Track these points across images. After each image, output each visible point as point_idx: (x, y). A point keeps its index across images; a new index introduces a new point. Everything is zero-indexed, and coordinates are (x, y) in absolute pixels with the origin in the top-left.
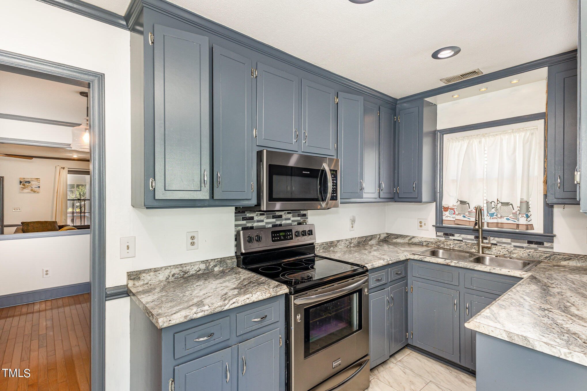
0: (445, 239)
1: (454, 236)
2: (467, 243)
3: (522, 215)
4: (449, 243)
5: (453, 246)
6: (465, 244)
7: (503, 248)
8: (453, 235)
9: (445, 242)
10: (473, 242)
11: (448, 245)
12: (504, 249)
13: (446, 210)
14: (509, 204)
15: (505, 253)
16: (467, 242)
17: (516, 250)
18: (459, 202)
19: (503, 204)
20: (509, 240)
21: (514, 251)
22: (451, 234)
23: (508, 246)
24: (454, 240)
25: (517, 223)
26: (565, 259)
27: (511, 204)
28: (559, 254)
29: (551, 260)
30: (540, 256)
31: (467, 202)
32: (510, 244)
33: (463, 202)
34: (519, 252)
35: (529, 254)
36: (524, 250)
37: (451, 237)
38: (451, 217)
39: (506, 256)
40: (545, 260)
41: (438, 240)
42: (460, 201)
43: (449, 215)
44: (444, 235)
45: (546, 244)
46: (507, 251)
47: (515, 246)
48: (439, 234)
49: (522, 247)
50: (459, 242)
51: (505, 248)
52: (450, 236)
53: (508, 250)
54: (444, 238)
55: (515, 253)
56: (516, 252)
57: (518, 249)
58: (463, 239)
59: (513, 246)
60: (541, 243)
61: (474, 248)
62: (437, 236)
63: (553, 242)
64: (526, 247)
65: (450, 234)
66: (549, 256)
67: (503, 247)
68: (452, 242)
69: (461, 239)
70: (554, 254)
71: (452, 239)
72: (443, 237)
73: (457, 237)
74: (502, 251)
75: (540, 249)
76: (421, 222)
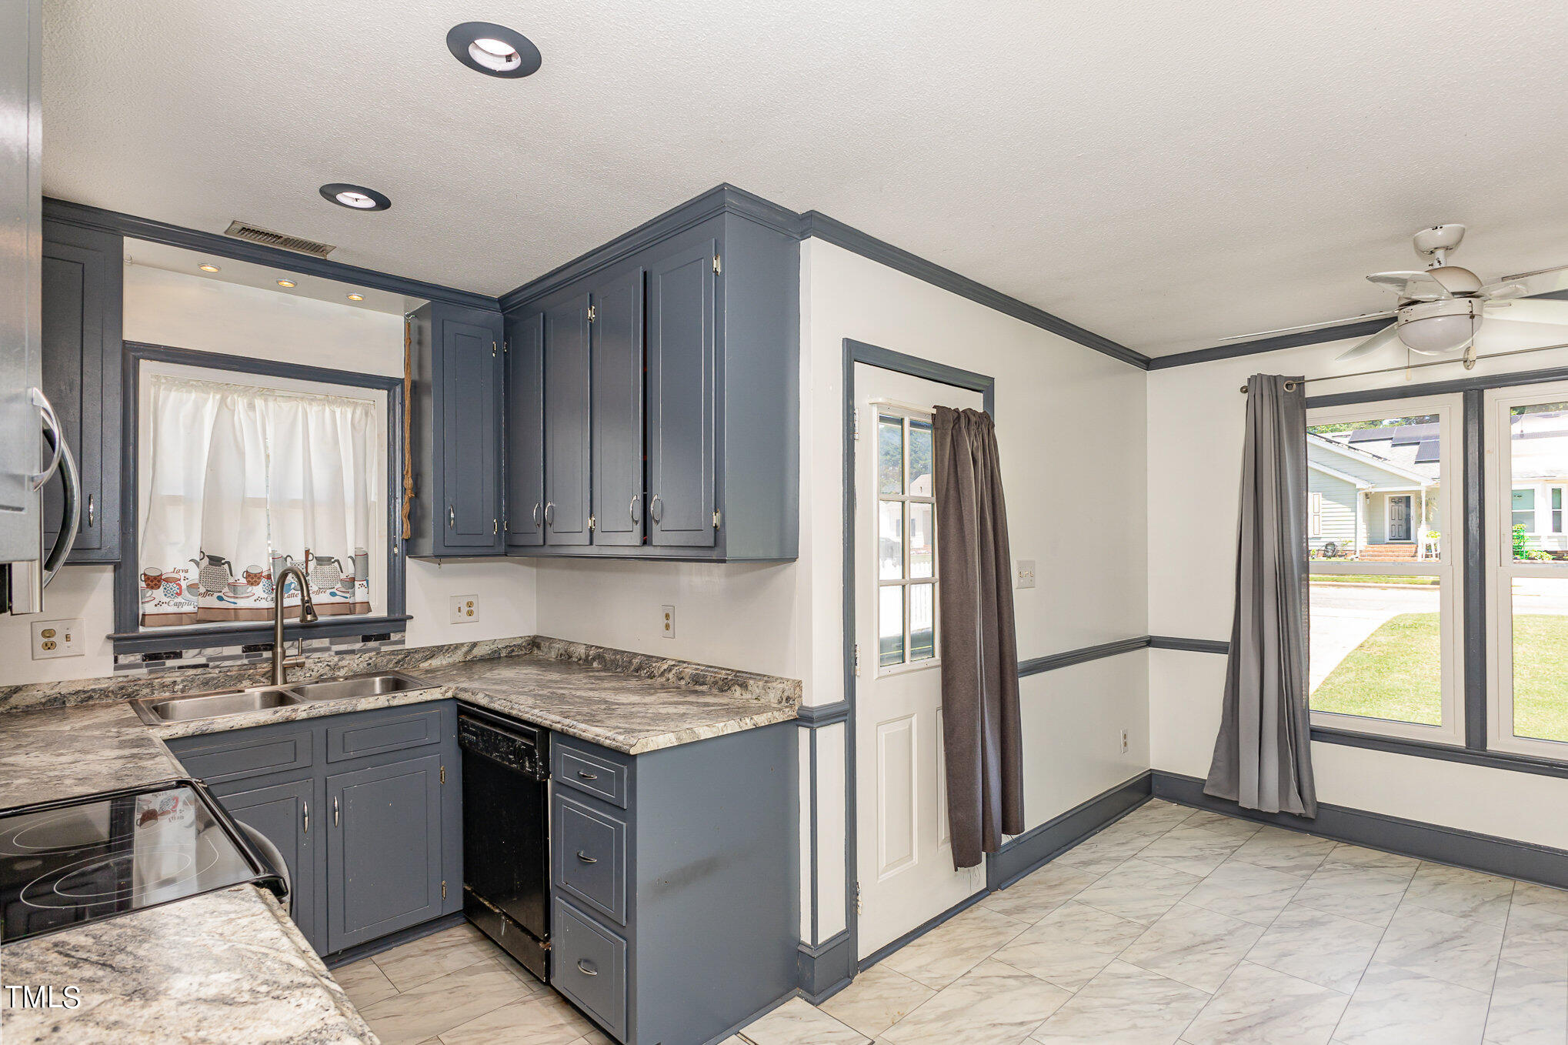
0: (150, 672)
1: (181, 658)
2: (225, 669)
3: (361, 583)
4: (169, 679)
5: (185, 686)
6: (220, 672)
7: (318, 662)
8: (178, 655)
9: (157, 681)
10: (239, 662)
11: (167, 686)
12: (320, 662)
13: (156, 585)
14: (333, 560)
15: (322, 671)
16: (222, 665)
17: (343, 659)
18: (206, 560)
19: (321, 561)
20: (325, 642)
21: (341, 664)
22: (171, 653)
23: (325, 655)
24: (180, 668)
25: (351, 601)
26: (426, 659)
27: (336, 561)
28: (416, 651)
29: (405, 666)
30: (390, 661)
31: (224, 559)
32: (328, 649)
33: (215, 561)
34: (351, 662)
35: (370, 661)
36: (358, 656)
37: (169, 663)
38: (172, 603)
39: (325, 677)
40: (396, 667)
41: (125, 680)
42: (208, 556)
43: (168, 600)
44: (144, 660)
45: (394, 637)
46: (327, 665)
47: (337, 653)
48: (123, 659)
49: (352, 652)
50: (199, 671)
51: (322, 659)
52: (168, 658)
53: (329, 663)
54: (145, 670)
55: (343, 667)
56: (346, 664)
57: (347, 657)
58: (210, 659)
59: (333, 653)
60: (384, 637)
61: (246, 676)
62: (118, 667)
63: (405, 631)
64: (360, 651)
65: (165, 653)
66: (403, 659)
67: (317, 660)
68: (178, 674)
69: (203, 661)
70: (409, 653)
71: (173, 668)
72: (141, 667)
73: (190, 657)
74: (316, 669)
75: (384, 649)
76: (48, 633)
